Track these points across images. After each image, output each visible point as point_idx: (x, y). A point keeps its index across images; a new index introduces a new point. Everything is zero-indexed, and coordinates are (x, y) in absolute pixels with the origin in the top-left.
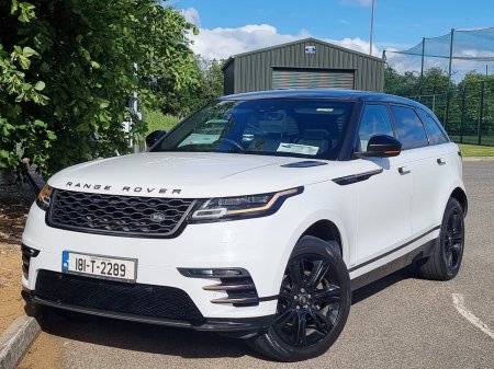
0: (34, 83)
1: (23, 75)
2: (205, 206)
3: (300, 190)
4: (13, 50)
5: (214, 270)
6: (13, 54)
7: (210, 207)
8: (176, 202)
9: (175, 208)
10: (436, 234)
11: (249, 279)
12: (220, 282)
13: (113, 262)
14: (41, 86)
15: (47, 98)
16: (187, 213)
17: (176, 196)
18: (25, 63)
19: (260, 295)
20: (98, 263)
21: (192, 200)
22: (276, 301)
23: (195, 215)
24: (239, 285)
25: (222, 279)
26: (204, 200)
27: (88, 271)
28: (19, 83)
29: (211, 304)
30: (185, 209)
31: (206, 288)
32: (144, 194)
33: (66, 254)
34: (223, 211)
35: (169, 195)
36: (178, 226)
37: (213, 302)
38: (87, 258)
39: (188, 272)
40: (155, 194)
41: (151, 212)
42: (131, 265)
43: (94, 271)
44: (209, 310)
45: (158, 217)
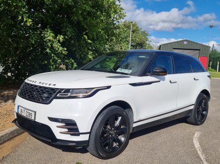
0: (63, 48)
1: (60, 44)
2: (62, 92)
3: (109, 87)
4: (57, 36)
5: (61, 119)
7: (64, 92)
8: (53, 89)
9: (52, 92)
10: (192, 107)
11: (75, 124)
12: (65, 125)
13: (29, 112)
15: (67, 52)
16: (55, 94)
17: (54, 87)
18: (61, 40)
19: (80, 132)
20: (25, 111)
21: (58, 89)
22: (88, 135)
23: (58, 96)
24: (71, 126)
26: (63, 89)
30: (55, 92)
31: (58, 127)
32: (44, 85)
33: (18, 106)
34: (69, 94)
35: (51, 86)
36: (51, 99)
37: (61, 133)
38: (23, 109)
39: (51, 119)
40: (47, 86)
41: (44, 93)
42: (33, 113)
43: (24, 114)
44: (59, 136)
45: (46, 95)
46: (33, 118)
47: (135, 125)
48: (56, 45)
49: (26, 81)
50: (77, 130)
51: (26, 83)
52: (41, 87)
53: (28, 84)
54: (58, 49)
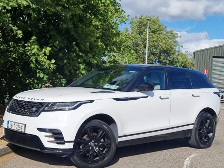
0: (50, 60)
1: (47, 57)
4: (43, 48)
5: (49, 129)
6: (43, 50)
7: (51, 106)
8: (41, 104)
9: (40, 106)
11: (61, 134)
13: (19, 125)
14: (53, 61)
15: (55, 66)
16: (43, 108)
17: (42, 101)
18: (48, 53)
19: (66, 140)
20: (16, 125)
21: (46, 103)
22: (73, 143)
23: (46, 109)
24: (57, 135)
25: (53, 133)
26: (49, 103)
27: (13, 128)
28: (45, 60)
29: (48, 142)
30: (42, 106)
31: (46, 136)
32: (33, 100)
33: (8, 121)
34: (55, 108)
35: (39, 101)
36: (39, 112)
37: (48, 141)
38: (13, 123)
39: (40, 130)
40: (36, 101)
41: (33, 107)
42: (23, 126)
43: (15, 128)
44: (47, 145)
45: (34, 109)
46: (23, 130)
47: (120, 140)
48: (42, 59)
49: (14, 97)
50: (62, 138)
51: (14, 100)
52: (29, 102)
53: (17, 101)
54: (45, 63)
